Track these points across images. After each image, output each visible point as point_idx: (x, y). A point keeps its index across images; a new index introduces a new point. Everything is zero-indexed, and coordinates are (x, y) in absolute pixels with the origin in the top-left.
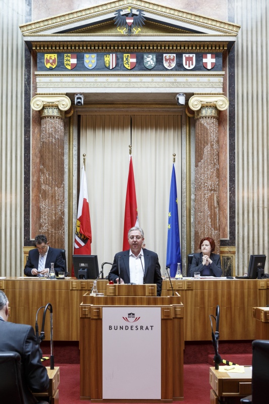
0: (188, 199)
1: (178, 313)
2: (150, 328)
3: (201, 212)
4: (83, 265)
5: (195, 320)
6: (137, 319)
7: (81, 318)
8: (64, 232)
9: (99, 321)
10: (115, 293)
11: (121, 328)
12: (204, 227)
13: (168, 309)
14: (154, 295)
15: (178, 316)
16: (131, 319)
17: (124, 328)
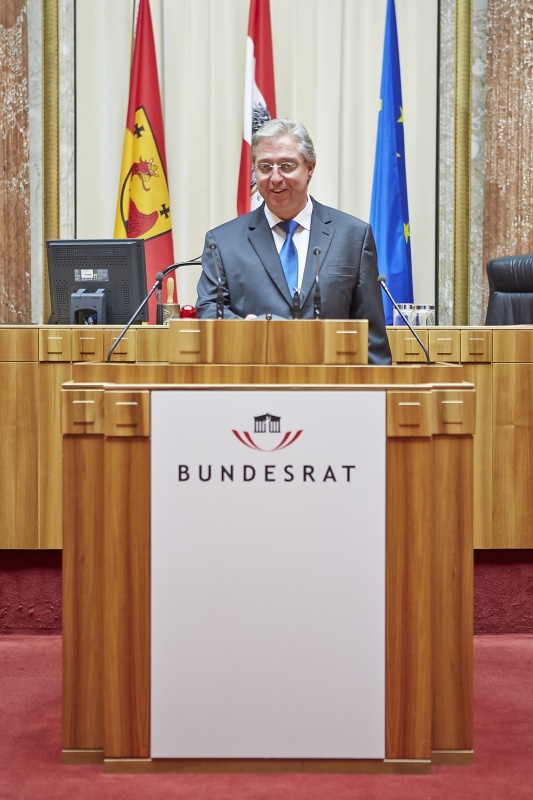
0: (461, 78)
1: (453, 416)
2: (340, 474)
3: (510, 114)
4: (87, 274)
5: (497, 475)
6: (289, 439)
7: (67, 436)
8: (27, 186)
9: (137, 447)
10: (200, 352)
11: (227, 473)
12: (519, 169)
13: (414, 398)
14: (356, 358)
15: (454, 430)
16: (267, 439)
17: (238, 474)
